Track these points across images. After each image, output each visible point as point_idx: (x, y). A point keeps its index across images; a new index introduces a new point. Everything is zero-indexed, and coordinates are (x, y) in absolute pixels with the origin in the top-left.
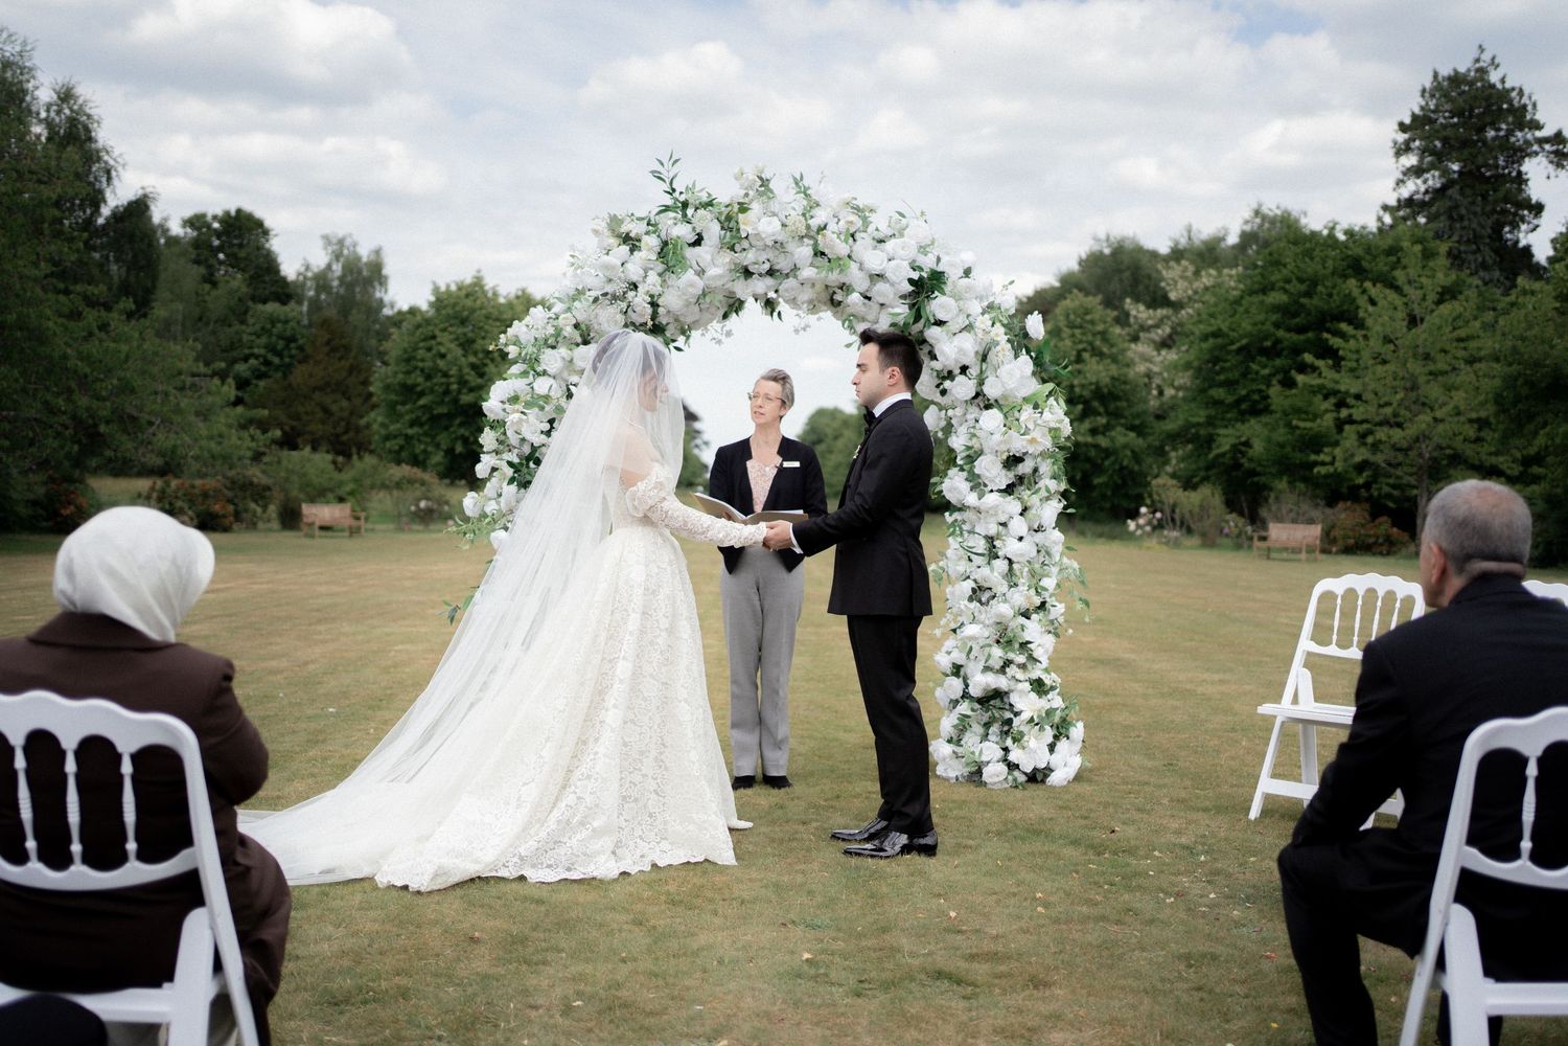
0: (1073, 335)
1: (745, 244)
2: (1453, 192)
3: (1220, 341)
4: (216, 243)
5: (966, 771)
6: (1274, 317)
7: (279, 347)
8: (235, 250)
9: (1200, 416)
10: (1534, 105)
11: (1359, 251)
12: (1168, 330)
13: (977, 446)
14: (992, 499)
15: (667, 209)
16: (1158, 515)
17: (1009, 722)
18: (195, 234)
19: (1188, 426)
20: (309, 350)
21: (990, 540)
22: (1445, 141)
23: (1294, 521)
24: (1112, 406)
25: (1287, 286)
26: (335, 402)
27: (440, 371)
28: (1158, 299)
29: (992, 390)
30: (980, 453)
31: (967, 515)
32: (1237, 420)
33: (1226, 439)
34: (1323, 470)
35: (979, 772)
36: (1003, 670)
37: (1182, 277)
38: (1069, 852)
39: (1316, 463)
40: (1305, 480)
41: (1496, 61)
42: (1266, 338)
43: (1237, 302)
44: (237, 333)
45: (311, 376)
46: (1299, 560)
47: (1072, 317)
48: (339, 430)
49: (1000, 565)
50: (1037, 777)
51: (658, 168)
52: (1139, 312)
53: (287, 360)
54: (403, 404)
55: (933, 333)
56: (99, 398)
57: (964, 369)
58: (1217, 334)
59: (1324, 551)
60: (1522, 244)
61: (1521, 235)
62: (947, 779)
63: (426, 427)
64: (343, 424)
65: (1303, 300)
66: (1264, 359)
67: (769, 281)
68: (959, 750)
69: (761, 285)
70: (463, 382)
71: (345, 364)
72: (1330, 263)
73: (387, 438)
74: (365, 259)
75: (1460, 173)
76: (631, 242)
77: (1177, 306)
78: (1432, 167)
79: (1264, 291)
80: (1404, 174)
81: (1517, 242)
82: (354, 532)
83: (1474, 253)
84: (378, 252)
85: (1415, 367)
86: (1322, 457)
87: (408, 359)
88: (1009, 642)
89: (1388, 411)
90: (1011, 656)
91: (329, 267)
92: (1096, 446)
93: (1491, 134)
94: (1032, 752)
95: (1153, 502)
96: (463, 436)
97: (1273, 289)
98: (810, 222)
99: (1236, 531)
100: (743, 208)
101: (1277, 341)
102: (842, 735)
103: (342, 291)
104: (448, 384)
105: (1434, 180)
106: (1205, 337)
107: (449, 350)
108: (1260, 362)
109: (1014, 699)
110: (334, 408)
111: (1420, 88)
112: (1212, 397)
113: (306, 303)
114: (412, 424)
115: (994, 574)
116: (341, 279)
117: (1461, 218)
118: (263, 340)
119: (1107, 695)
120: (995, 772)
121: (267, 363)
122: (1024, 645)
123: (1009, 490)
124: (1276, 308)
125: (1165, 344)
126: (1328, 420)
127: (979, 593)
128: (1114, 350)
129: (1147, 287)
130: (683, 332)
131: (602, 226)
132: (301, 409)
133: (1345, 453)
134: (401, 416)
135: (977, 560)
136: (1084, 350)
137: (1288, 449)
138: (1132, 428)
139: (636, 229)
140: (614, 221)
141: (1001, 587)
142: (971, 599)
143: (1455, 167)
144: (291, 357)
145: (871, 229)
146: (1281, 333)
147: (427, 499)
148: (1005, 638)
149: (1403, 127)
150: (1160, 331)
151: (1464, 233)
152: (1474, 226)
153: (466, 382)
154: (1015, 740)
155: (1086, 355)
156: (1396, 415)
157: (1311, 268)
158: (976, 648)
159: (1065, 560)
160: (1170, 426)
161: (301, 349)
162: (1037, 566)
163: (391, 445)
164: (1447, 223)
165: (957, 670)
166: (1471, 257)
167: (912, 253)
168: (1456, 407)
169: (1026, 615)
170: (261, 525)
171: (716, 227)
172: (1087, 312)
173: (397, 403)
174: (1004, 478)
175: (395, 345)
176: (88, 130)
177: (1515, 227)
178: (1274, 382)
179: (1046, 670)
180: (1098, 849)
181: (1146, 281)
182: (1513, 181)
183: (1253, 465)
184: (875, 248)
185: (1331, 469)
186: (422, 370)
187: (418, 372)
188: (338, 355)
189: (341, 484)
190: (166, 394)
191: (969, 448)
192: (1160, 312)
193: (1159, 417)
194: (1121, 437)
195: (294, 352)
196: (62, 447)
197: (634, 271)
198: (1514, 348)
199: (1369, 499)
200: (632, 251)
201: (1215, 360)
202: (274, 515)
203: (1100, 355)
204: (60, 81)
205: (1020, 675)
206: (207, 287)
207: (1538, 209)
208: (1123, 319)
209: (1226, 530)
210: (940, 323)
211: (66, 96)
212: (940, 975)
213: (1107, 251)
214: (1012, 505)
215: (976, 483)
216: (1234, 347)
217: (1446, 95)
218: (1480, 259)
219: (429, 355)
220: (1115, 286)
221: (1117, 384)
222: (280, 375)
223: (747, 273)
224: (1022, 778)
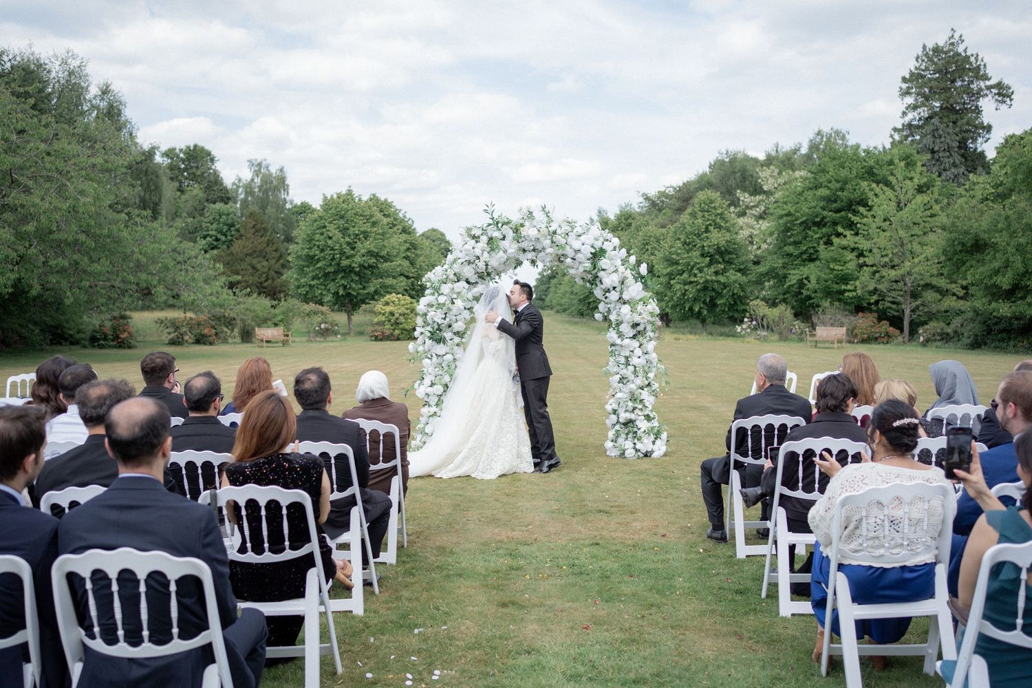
0: (704, 216)
1: (523, 239)
2: (935, 121)
3: (789, 218)
4: (183, 166)
5: (618, 453)
6: (821, 204)
7: (224, 230)
8: (194, 170)
9: (779, 263)
10: (985, 65)
11: (872, 163)
12: (763, 209)
13: (620, 320)
14: (627, 341)
15: (490, 225)
16: (754, 323)
17: (636, 432)
18: (169, 161)
19: (773, 270)
20: (242, 231)
21: (627, 358)
22: (931, 89)
23: (832, 325)
24: (727, 258)
25: (829, 185)
26: (259, 262)
27: (329, 247)
28: (757, 190)
29: (626, 297)
30: (622, 322)
31: (617, 348)
32: (800, 265)
33: (794, 277)
34: (850, 294)
35: (624, 453)
36: (633, 411)
37: (770, 176)
38: (654, 479)
39: (845, 291)
40: (840, 300)
41: (963, 38)
42: (817, 216)
43: (801, 194)
44: (199, 222)
45: (244, 247)
46: (833, 348)
47: (703, 205)
48: (263, 279)
49: (631, 368)
50: (647, 455)
51: (487, 208)
52: (745, 198)
53: (229, 238)
54: (308, 266)
55: (601, 274)
56: (151, 273)
57: (614, 288)
58: (789, 214)
59: (850, 342)
60: (979, 150)
61: (978, 145)
62: (611, 457)
63: (322, 280)
64: (264, 275)
65: (839, 193)
66: (816, 228)
67: (533, 253)
68: (616, 444)
69: (530, 255)
70: (342, 253)
71: (264, 239)
72: (854, 171)
73: (298, 287)
74: (274, 175)
75: (941, 107)
76: (476, 238)
77: (768, 193)
78: (923, 105)
79: (816, 188)
80: (907, 108)
81: (976, 149)
82: (285, 343)
83: (949, 157)
84: (281, 170)
85: (902, 233)
86: (849, 287)
87: (310, 240)
88: (635, 400)
89: (886, 259)
90: (636, 405)
91: (252, 180)
92: (718, 282)
93: (959, 84)
94: (645, 444)
95: (750, 315)
96: (343, 284)
97: (821, 187)
98: (550, 229)
99: (799, 331)
100: (522, 225)
101: (823, 218)
102: (568, 442)
103: (261, 195)
104: (334, 255)
105: (924, 112)
106: (781, 217)
107: (334, 235)
108: (813, 231)
109: (638, 423)
110: (259, 266)
111: (916, 56)
112: (785, 251)
113: (239, 203)
114: (313, 279)
115: (628, 372)
116: (260, 187)
117: (940, 137)
118: (215, 226)
119: (691, 423)
120: (630, 453)
121: (217, 240)
122: (641, 401)
123: (634, 337)
124: (823, 198)
125: (761, 217)
126: (852, 266)
127: (623, 380)
128: (728, 224)
129: (751, 183)
130: (498, 275)
131: (463, 231)
132: (239, 267)
133: (863, 284)
134: (307, 274)
135: (622, 366)
136: (710, 225)
137: (830, 282)
138: (740, 270)
139: (477, 232)
140: (469, 230)
141: (632, 377)
142: (619, 382)
143: (937, 104)
144: (232, 236)
145: (575, 231)
146: (825, 213)
147: (326, 323)
148: (633, 398)
149: (904, 80)
150: (758, 209)
151: (942, 145)
152: (948, 141)
153: (344, 253)
154: (638, 440)
155: (711, 228)
156: (891, 261)
157: (843, 173)
158: (622, 402)
159: (659, 365)
160: (762, 269)
161: (238, 231)
162: (646, 368)
163: (302, 291)
164: (932, 140)
165: (615, 412)
166: (947, 160)
167: (592, 241)
168: (926, 257)
169: (642, 388)
170: (230, 340)
171: (511, 232)
172: (712, 202)
173: (304, 266)
174: (632, 333)
175: (301, 231)
176: (119, 110)
177: (974, 140)
178: (822, 242)
179: (652, 411)
180: (665, 478)
181: (750, 178)
182: (973, 111)
183: (809, 293)
184: (576, 239)
185: (854, 294)
186: (318, 247)
187: (316, 248)
188: (260, 234)
189: (275, 316)
190: (187, 271)
191: (617, 320)
192: (758, 198)
193: (757, 263)
194: (733, 276)
195: (233, 233)
196: (133, 302)
197: (478, 252)
198: (953, 223)
199: (877, 311)
200: (477, 242)
201: (787, 230)
202: (237, 334)
203: (720, 227)
204: (102, 82)
205: (640, 413)
206: (179, 193)
207: (988, 128)
208: (735, 203)
209: (794, 331)
210: (604, 270)
211: (105, 91)
212: (600, 511)
213: (727, 160)
214: (635, 344)
215: (621, 335)
216: (798, 222)
217: (930, 60)
218: (952, 161)
219: (322, 237)
220: (732, 182)
221: (730, 244)
222: (225, 247)
223: (524, 251)
224: (641, 455)
